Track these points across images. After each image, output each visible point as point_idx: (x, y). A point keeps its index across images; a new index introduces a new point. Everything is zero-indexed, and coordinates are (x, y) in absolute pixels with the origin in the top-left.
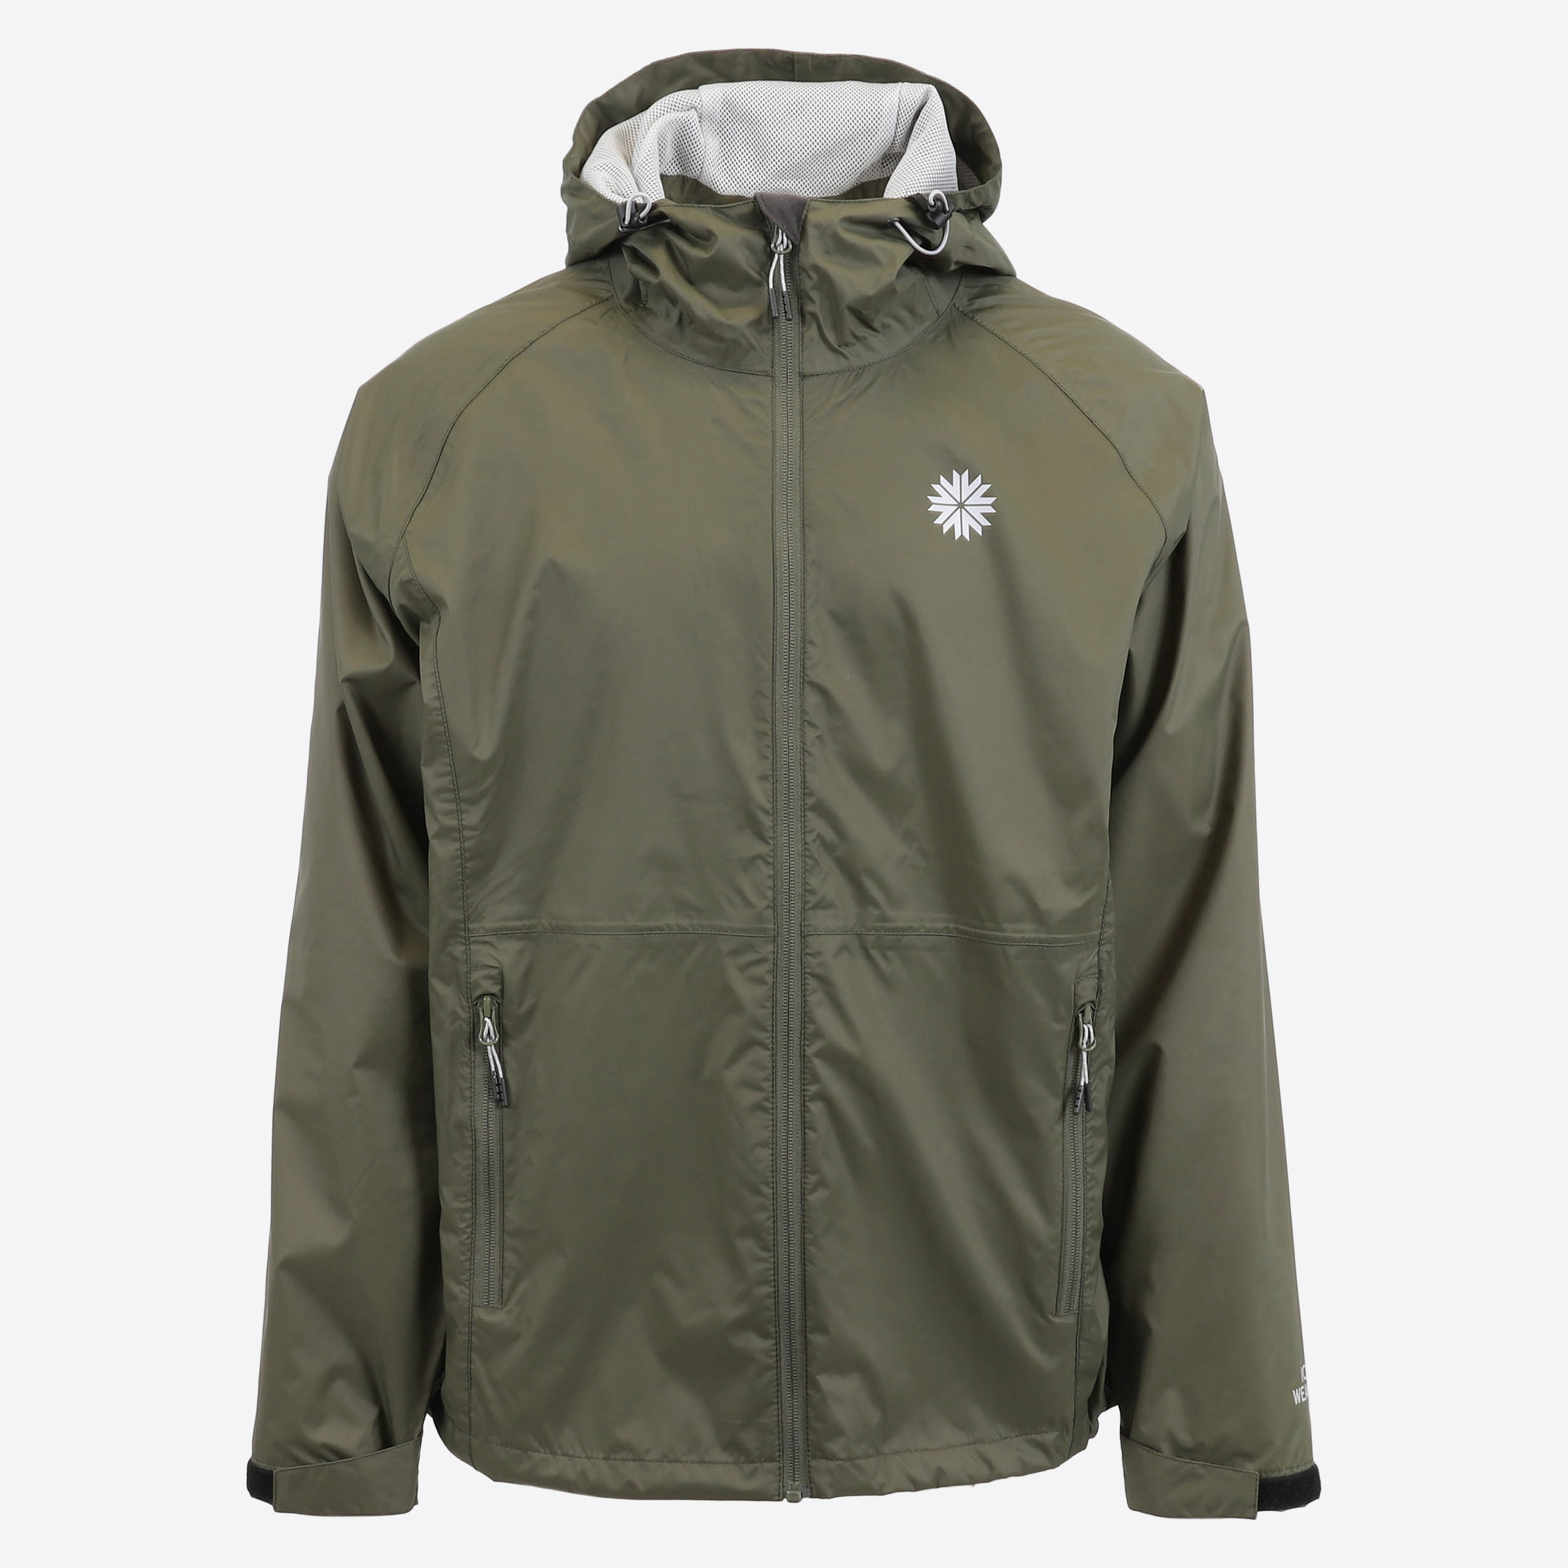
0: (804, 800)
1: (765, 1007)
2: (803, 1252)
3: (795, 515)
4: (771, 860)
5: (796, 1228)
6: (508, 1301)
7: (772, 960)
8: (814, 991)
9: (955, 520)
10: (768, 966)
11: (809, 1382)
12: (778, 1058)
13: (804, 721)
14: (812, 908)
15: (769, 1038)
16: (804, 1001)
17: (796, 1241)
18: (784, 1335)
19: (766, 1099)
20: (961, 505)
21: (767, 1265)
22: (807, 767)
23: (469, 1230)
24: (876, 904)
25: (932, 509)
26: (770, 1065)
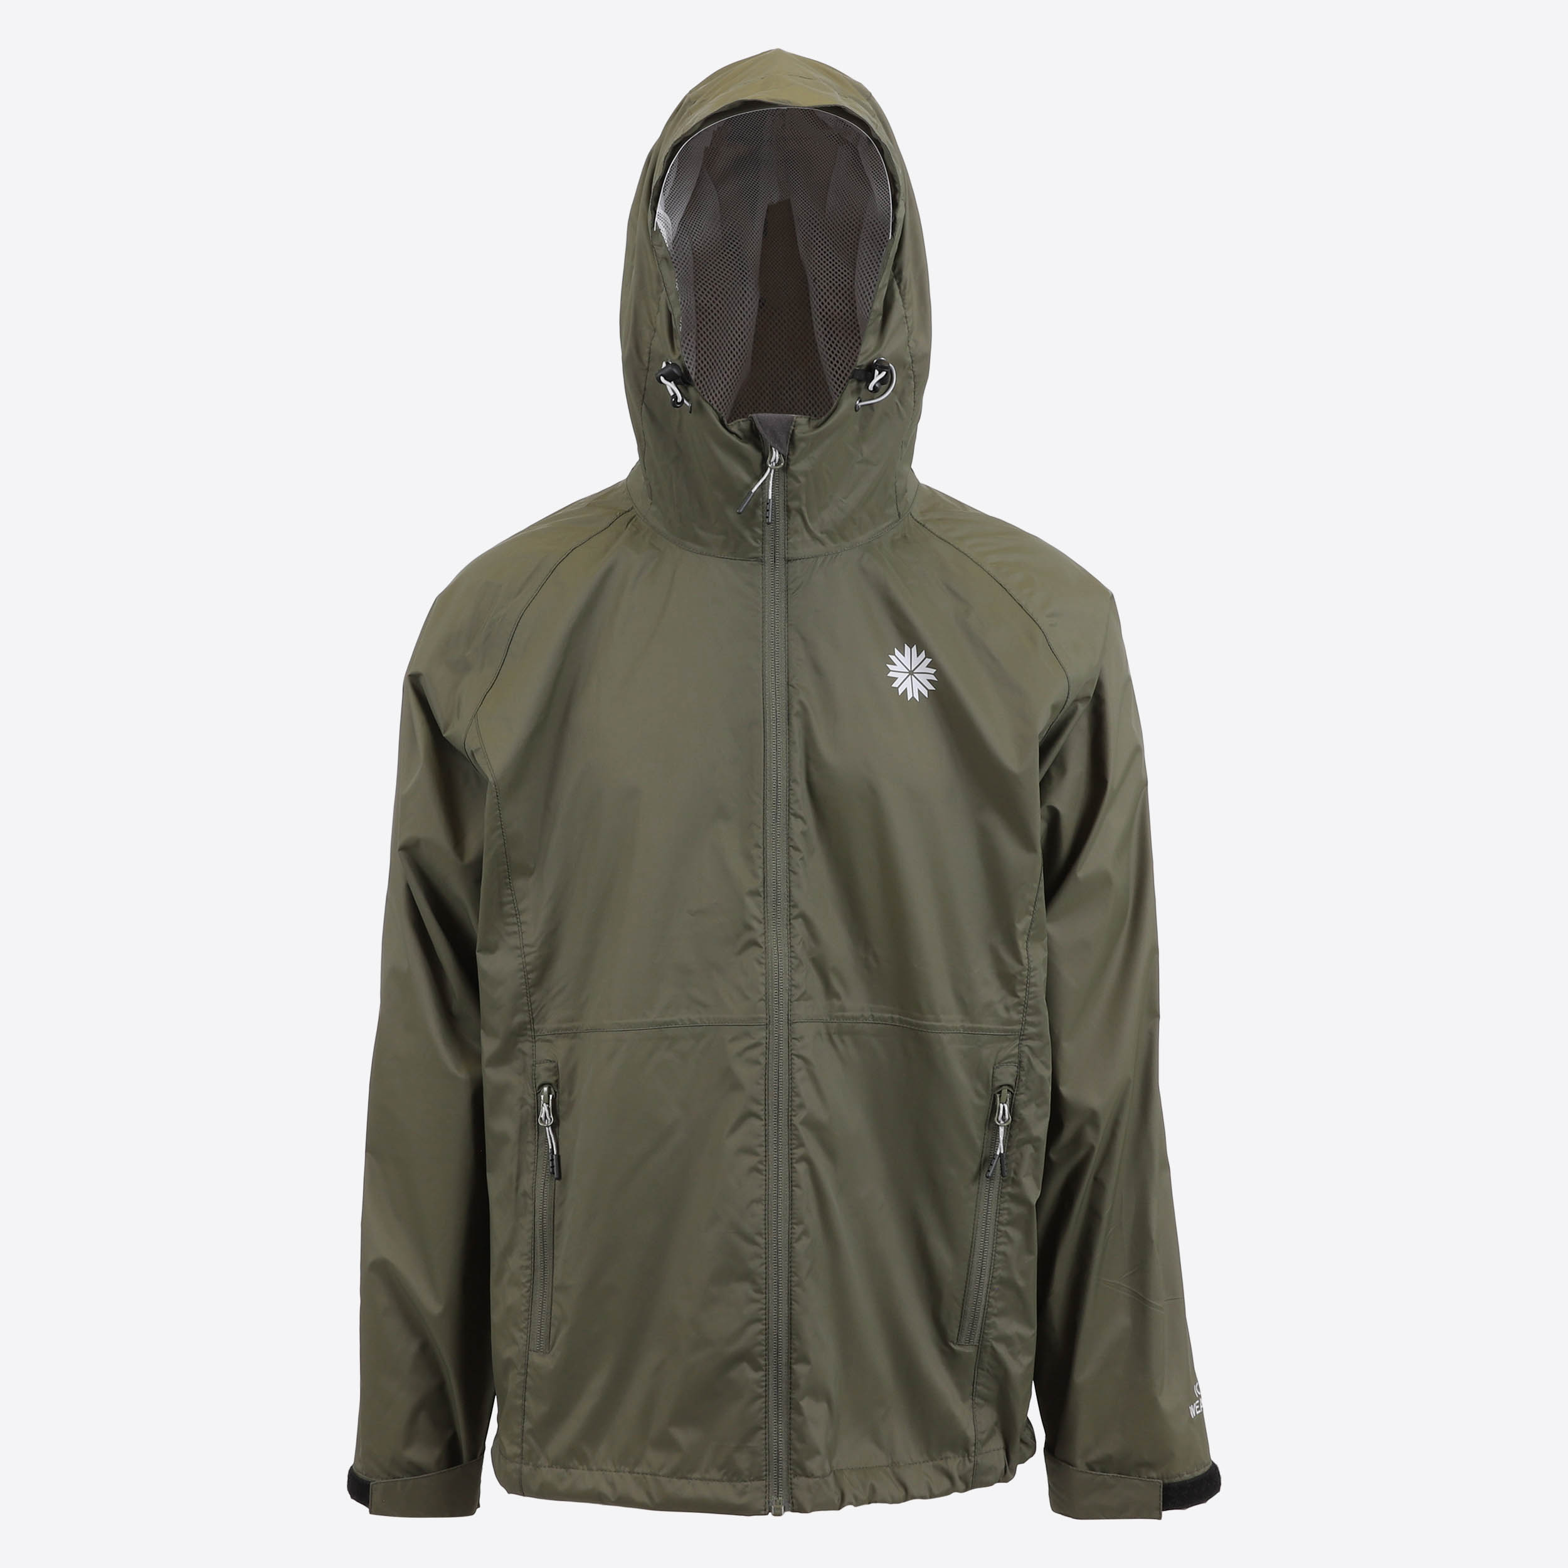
0: (790, 911)
1: (759, 1084)
2: (790, 1293)
3: (782, 679)
4: (763, 961)
5: (784, 1273)
6: (553, 1346)
7: (765, 1045)
8: (800, 1069)
9: (907, 685)
10: (762, 1049)
11: (793, 1407)
12: (770, 1127)
13: (790, 846)
14: (797, 1000)
15: (762, 1110)
16: (791, 1078)
17: (784, 1282)
18: (772, 1368)
19: (760, 1162)
20: (911, 673)
21: (759, 1306)
22: (792, 884)
23: (529, 1284)
24: (838, 997)
25: (891, 674)
26: (763, 1133)
